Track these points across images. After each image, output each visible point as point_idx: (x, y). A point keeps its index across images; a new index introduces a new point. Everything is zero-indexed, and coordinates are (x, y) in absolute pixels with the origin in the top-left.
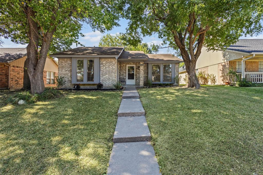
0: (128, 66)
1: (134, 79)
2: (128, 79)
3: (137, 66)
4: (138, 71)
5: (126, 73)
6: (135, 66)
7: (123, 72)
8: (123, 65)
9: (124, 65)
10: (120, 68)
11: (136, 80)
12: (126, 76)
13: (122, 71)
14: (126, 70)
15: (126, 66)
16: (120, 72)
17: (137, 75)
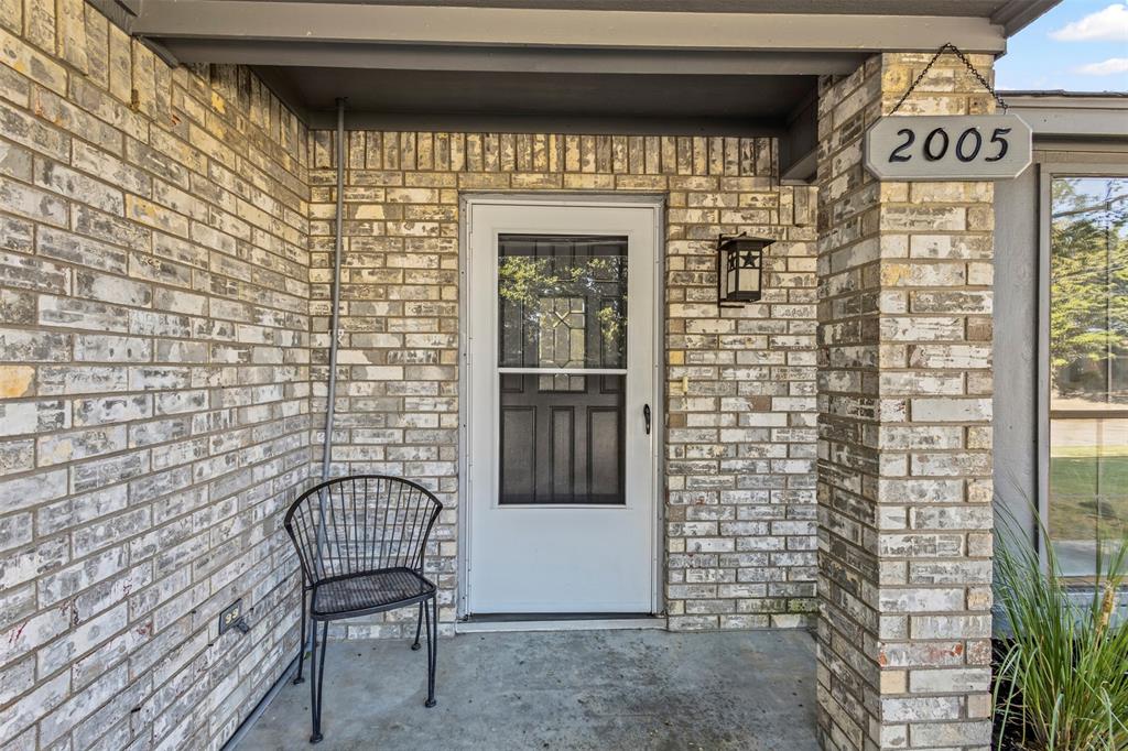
0: (489, 220)
1: (619, 498)
2: (505, 498)
3: (688, 230)
4: (713, 343)
5: (454, 373)
6: (637, 224)
7: (384, 357)
8: (398, 211)
9: (420, 196)
10: (334, 260)
11: (668, 516)
12: (449, 442)
13: (382, 326)
14: (449, 320)
15: (450, 223)
16: (327, 356)
17: (698, 410)
